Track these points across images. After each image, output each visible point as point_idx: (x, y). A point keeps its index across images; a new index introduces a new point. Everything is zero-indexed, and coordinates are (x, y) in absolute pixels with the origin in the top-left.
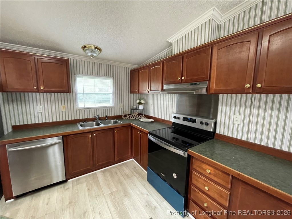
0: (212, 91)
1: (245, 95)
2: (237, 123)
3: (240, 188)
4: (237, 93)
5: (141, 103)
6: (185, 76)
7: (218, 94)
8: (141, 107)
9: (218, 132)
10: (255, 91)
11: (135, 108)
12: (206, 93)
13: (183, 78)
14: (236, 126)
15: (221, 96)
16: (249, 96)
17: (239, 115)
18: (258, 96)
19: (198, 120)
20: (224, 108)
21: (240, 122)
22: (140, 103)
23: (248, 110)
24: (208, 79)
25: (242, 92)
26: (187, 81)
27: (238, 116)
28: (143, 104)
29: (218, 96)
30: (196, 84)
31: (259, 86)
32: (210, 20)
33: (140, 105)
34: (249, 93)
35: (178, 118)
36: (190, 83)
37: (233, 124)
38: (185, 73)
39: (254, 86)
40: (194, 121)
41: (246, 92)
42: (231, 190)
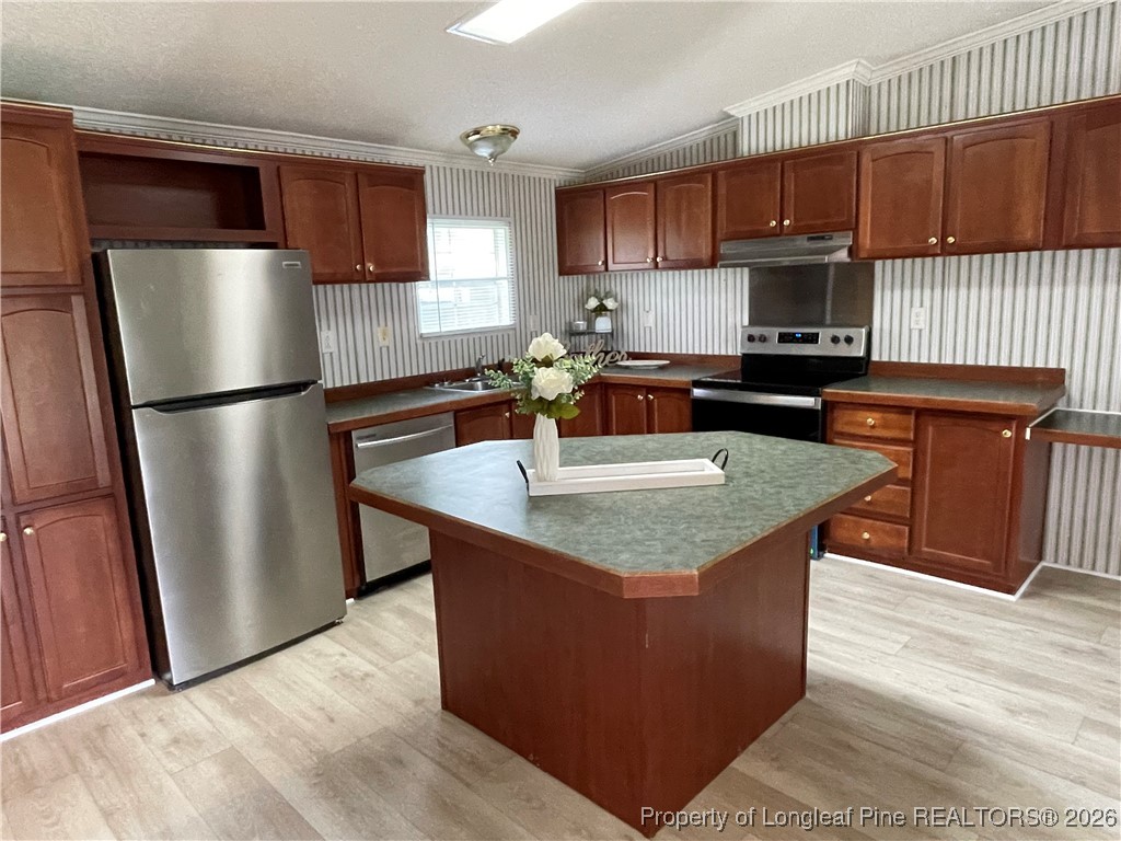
0: (863, 254)
1: (930, 259)
2: (919, 327)
3: (930, 429)
4: (914, 256)
5: (606, 309)
6: (792, 219)
7: (872, 261)
8: (603, 324)
9: (875, 357)
10: (946, 251)
11: (581, 328)
12: (848, 260)
13: (787, 222)
14: (915, 335)
15: (878, 264)
16: (939, 260)
17: (921, 306)
18: (954, 259)
19: (825, 334)
20: (888, 293)
21: (923, 324)
22: (601, 309)
23: (938, 291)
24: (854, 226)
25: (924, 253)
26: (796, 231)
27: (919, 310)
28: (611, 311)
29: (873, 265)
30: (823, 238)
31: (951, 240)
32: (848, 82)
33: (601, 315)
34: (938, 255)
35: (763, 339)
36: (806, 236)
37: (910, 330)
38: (790, 208)
39: (943, 239)
40: (813, 339)
41: (931, 252)
42: (915, 443)
